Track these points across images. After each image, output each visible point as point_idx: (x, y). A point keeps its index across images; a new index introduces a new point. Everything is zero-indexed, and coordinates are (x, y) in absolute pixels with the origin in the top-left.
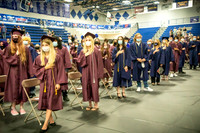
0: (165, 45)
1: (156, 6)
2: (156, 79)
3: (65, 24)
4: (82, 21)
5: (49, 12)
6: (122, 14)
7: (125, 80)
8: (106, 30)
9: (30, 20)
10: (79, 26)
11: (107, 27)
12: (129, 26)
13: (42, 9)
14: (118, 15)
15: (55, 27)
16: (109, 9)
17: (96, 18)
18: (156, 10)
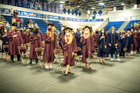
0: (129, 34)
1: (122, 6)
2: (122, 54)
3: (59, 18)
4: (70, 16)
5: (50, 10)
6: (97, 12)
7: (105, 53)
8: (86, 23)
9: (37, 15)
10: (68, 19)
11: (87, 20)
12: (102, 20)
13: (45, 8)
14: (95, 13)
15: (53, 20)
16: (89, 8)
17: (80, 14)
18: (122, 9)
